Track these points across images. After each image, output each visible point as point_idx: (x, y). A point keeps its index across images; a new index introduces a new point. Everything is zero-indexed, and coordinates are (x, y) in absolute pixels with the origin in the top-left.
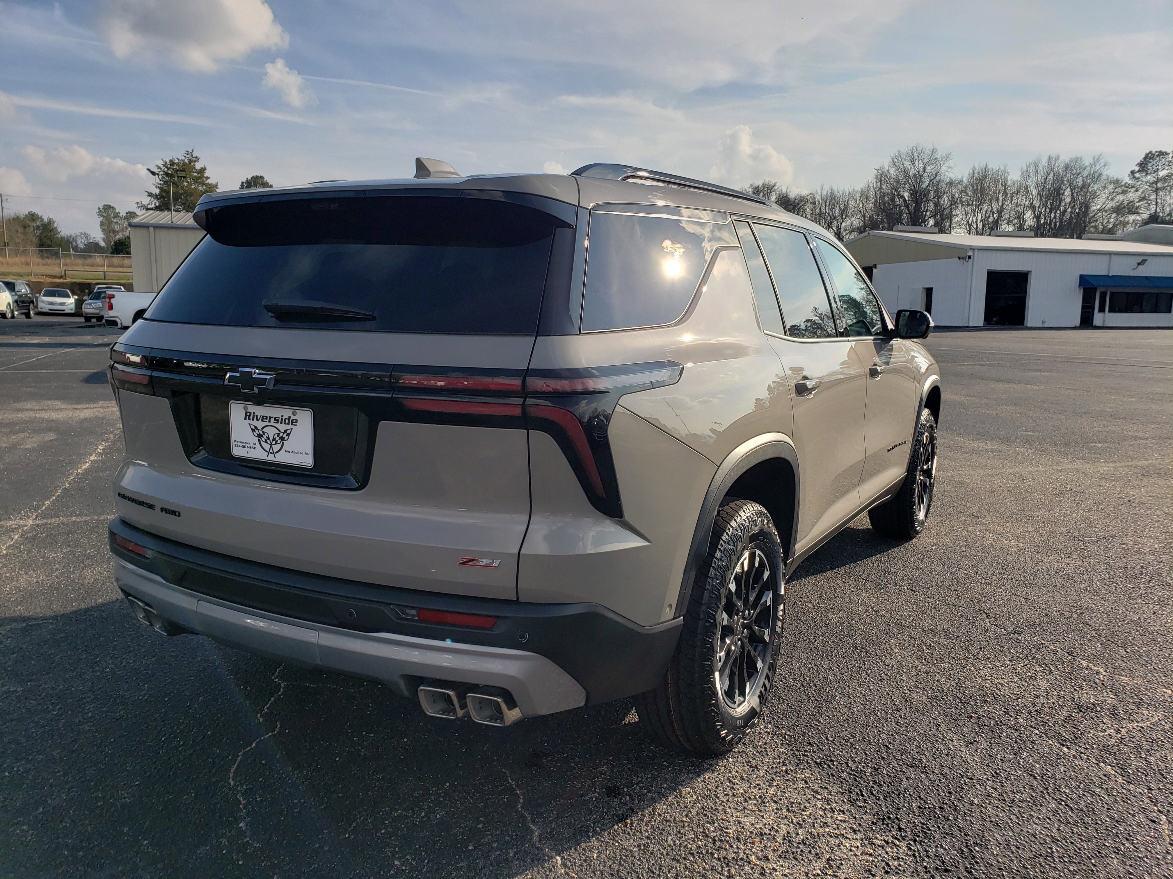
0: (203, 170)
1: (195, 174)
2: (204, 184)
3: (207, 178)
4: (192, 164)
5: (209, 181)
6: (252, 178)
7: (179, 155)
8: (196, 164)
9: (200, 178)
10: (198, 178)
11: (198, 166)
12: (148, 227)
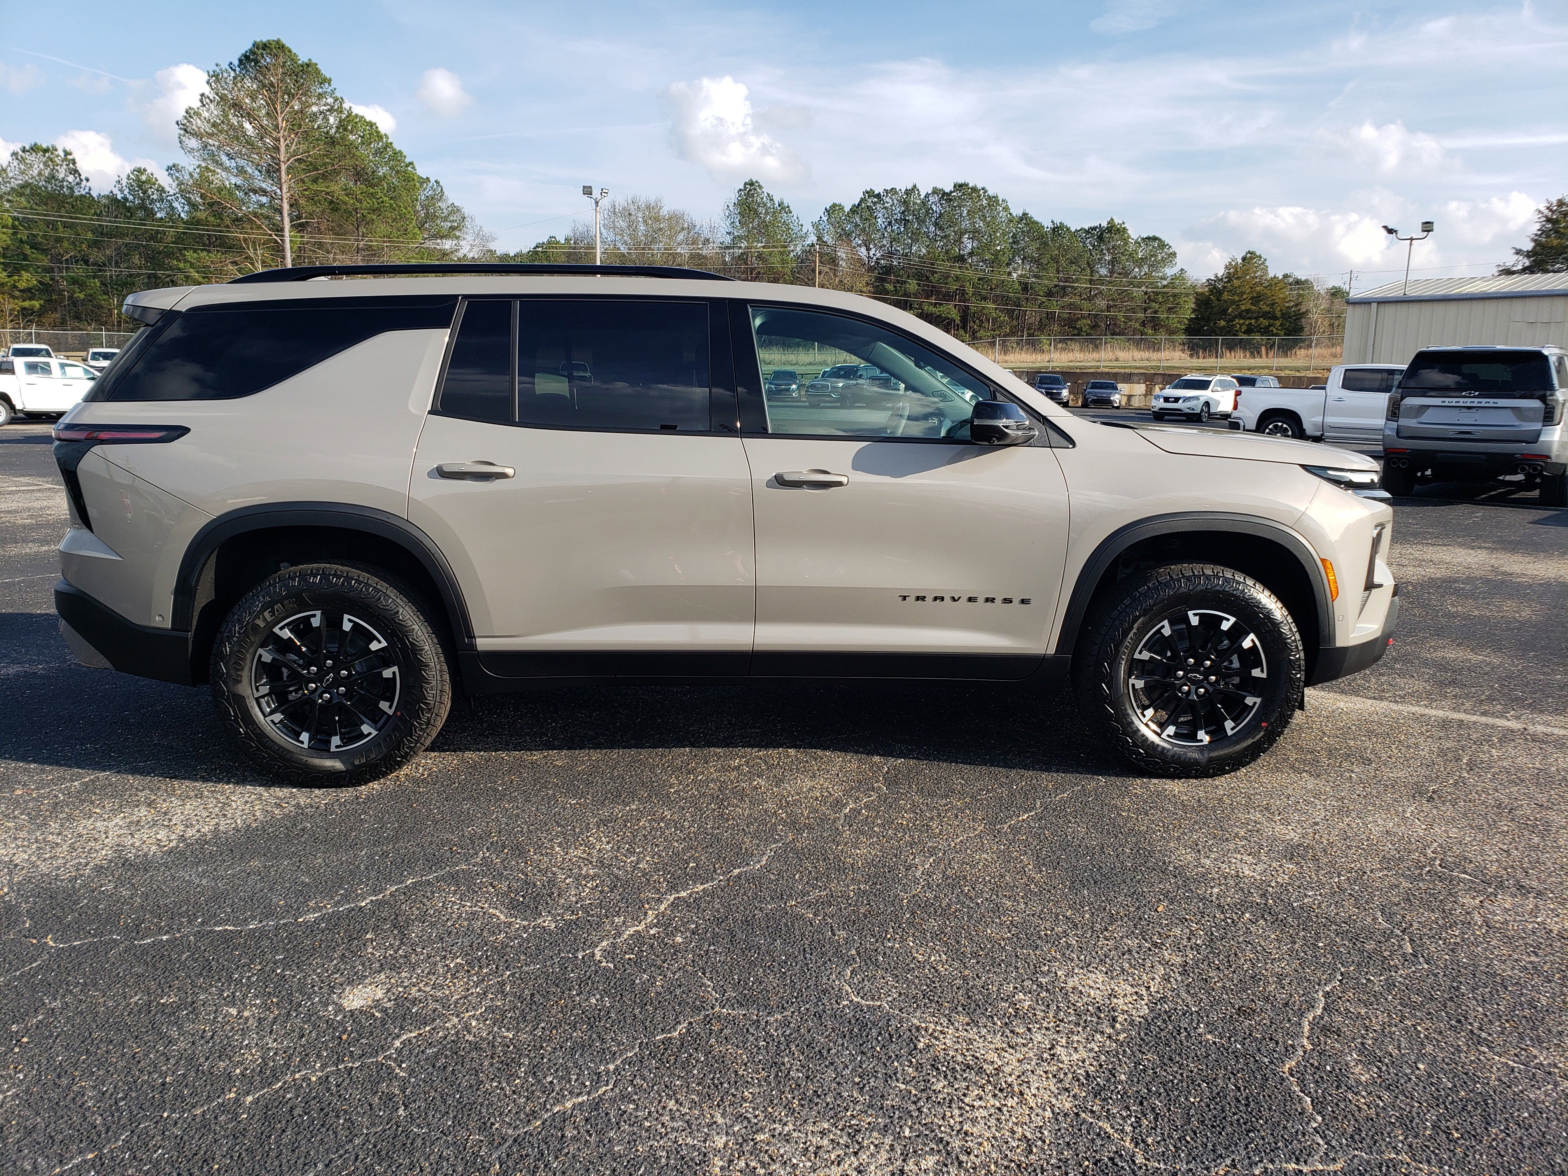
12: (1370, 303)
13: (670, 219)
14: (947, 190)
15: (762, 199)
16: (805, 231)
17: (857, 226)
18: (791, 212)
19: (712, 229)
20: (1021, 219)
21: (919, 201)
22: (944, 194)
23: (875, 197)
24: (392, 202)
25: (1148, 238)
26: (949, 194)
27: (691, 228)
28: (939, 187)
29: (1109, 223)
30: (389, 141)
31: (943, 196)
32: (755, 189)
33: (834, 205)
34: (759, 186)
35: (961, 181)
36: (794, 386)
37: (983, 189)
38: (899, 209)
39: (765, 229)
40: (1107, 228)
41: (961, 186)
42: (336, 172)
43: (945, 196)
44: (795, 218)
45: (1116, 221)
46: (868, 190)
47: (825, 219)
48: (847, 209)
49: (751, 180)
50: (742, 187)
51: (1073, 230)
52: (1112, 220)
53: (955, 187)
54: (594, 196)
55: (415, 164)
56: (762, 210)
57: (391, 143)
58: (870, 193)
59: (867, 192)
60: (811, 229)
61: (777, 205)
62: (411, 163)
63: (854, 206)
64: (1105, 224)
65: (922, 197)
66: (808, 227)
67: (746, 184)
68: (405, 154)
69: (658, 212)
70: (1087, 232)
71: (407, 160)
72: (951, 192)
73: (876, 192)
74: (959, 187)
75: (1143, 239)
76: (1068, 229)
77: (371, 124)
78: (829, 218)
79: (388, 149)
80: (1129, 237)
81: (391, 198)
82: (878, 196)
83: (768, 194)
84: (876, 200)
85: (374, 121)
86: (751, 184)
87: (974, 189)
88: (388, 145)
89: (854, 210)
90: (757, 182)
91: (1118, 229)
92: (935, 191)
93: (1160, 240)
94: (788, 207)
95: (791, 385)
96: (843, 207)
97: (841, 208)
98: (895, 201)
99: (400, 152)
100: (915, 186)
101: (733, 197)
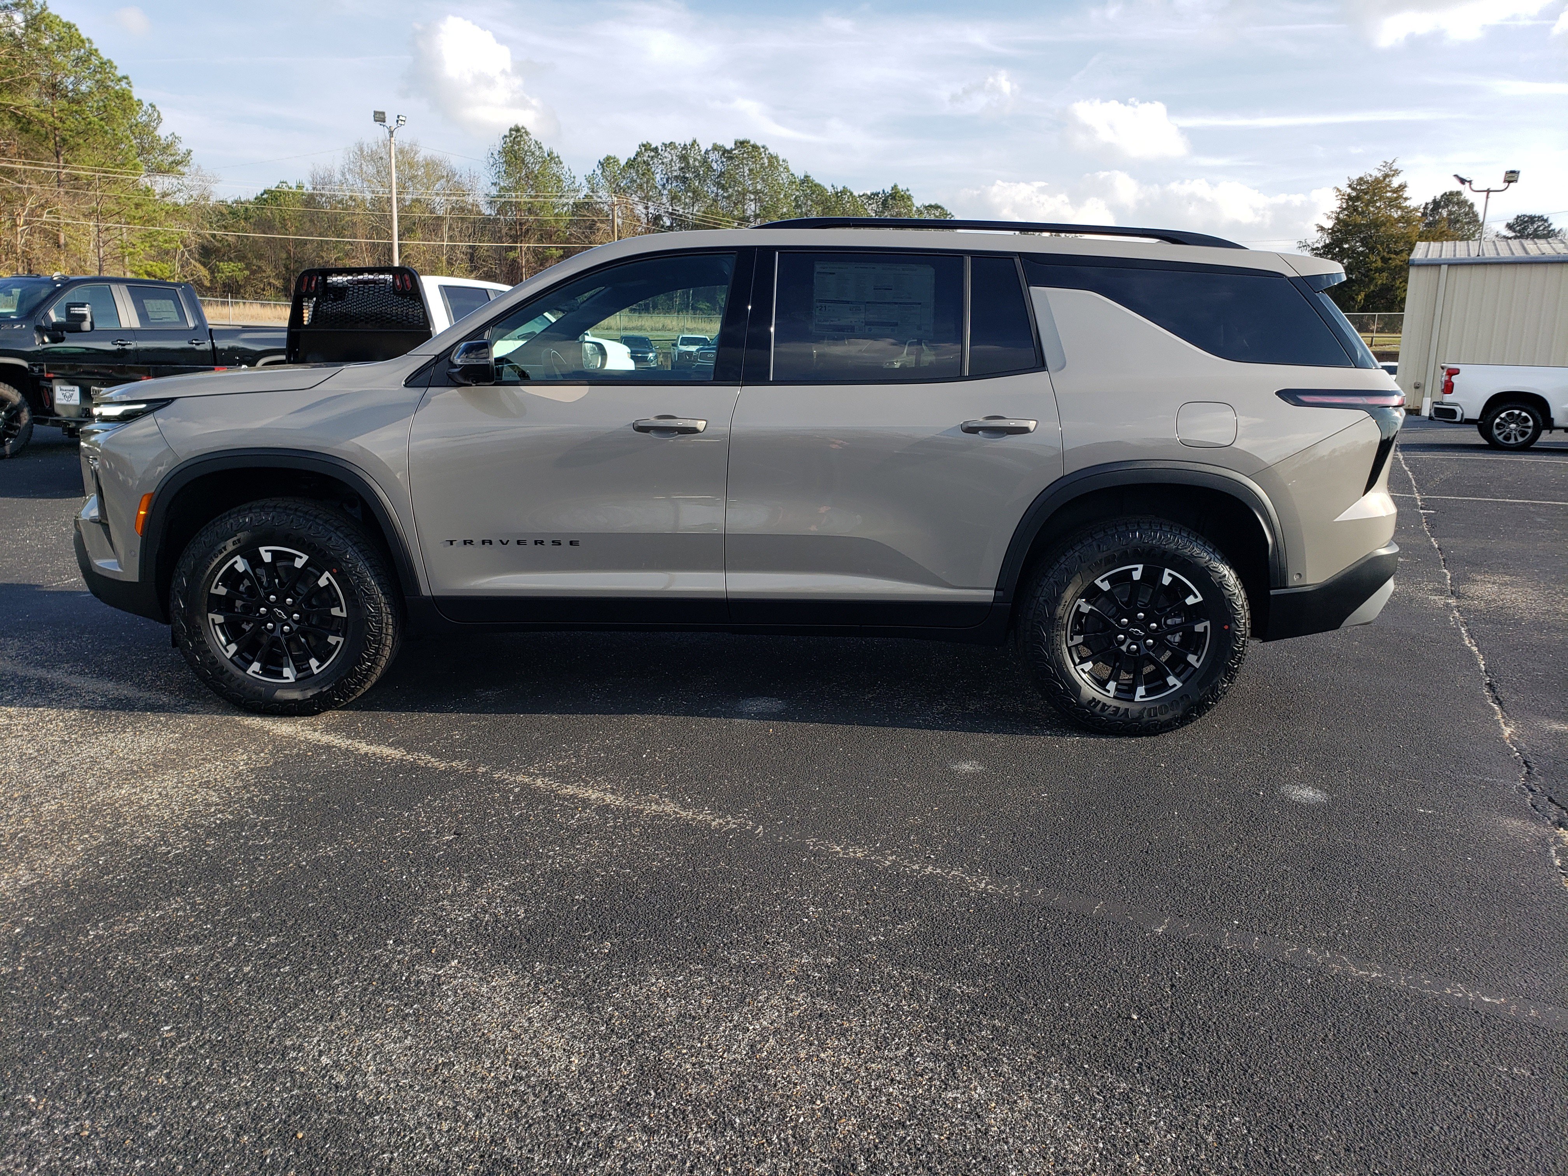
0: (1402, 187)
1: (1389, 194)
2: (1400, 208)
3: (1406, 199)
4: (1387, 180)
5: (1408, 203)
6: (1442, 196)
7: (1372, 171)
8: (1394, 178)
9: (1396, 199)
10: (1391, 200)
11: (1396, 182)
12: (1439, 265)
13: (427, 165)
14: (728, 148)
15: (529, 146)
16: (577, 184)
17: (633, 181)
18: (561, 163)
19: (473, 178)
20: (802, 182)
21: (699, 158)
22: (725, 151)
23: (652, 150)
24: (103, 123)
25: (930, 206)
26: (730, 151)
27: (449, 177)
28: (720, 143)
29: (893, 189)
30: (94, 47)
31: (723, 154)
32: (521, 136)
33: (608, 158)
34: (526, 132)
35: (741, 139)
36: (651, 355)
37: (763, 147)
38: (677, 165)
39: (534, 180)
40: (891, 195)
41: (742, 143)
42: (26, 83)
43: (726, 153)
44: (566, 169)
45: (900, 187)
46: (645, 143)
47: (599, 172)
48: (623, 162)
49: (516, 126)
50: (507, 133)
51: (856, 194)
52: (895, 186)
53: (735, 144)
54: (387, 124)
55: (131, 79)
56: (529, 159)
57: (96, 50)
58: (646, 147)
59: (644, 146)
60: (584, 183)
61: (546, 155)
62: (126, 78)
63: (629, 159)
64: (888, 190)
65: (703, 153)
66: (581, 180)
67: (511, 130)
68: (115, 64)
69: (414, 158)
70: (869, 198)
71: (119, 73)
72: (732, 150)
73: (653, 146)
74: (741, 144)
75: (926, 207)
76: (851, 194)
77: (69, 26)
78: (604, 171)
79: (93, 58)
80: (913, 205)
81: (102, 119)
82: (656, 149)
83: (536, 142)
84: (653, 154)
85: (72, 22)
86: (517, 130)
87: (755, 147)
88: (92, 52)
89: (631, 164)
90: (523, 128)
91: (902, 196)
92: (715, 148)
93: (942, 209)
94: (558, 157)
95: (648, 353)
96: (618, 161)
97: (616, 161)
98: (674, 158)
99: (109, 61)
100: (695, 141)
101: (498, 145)
